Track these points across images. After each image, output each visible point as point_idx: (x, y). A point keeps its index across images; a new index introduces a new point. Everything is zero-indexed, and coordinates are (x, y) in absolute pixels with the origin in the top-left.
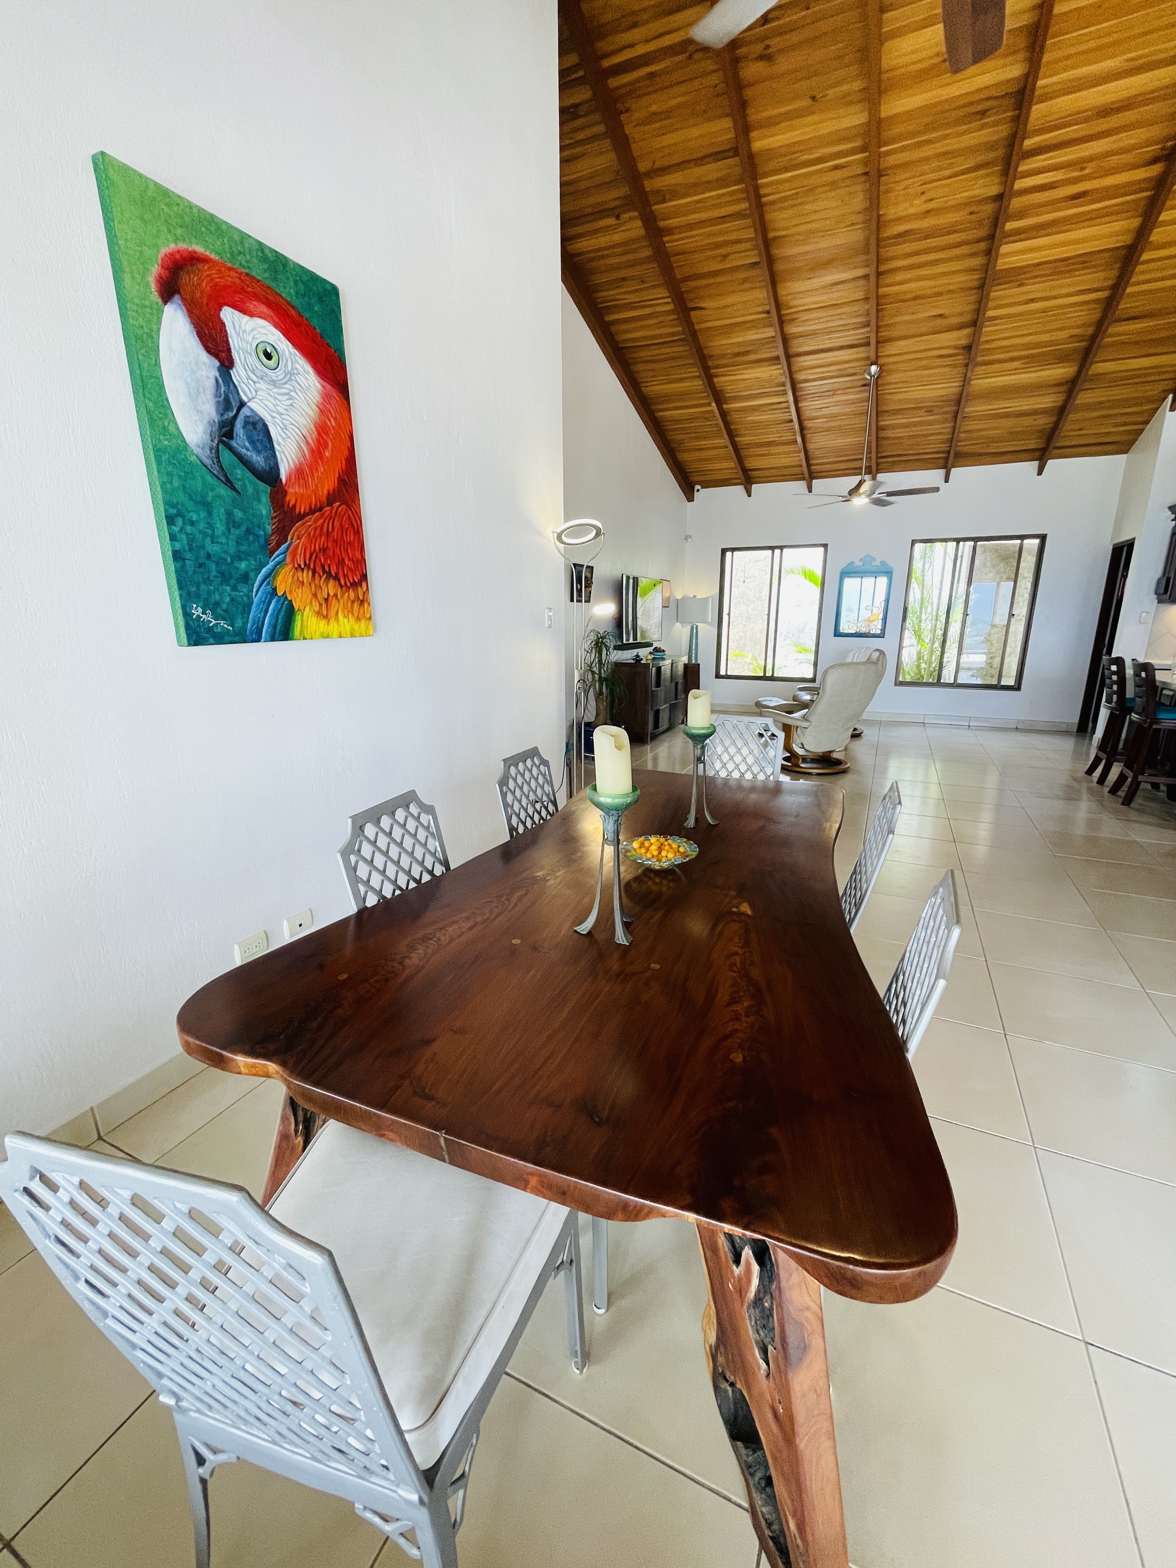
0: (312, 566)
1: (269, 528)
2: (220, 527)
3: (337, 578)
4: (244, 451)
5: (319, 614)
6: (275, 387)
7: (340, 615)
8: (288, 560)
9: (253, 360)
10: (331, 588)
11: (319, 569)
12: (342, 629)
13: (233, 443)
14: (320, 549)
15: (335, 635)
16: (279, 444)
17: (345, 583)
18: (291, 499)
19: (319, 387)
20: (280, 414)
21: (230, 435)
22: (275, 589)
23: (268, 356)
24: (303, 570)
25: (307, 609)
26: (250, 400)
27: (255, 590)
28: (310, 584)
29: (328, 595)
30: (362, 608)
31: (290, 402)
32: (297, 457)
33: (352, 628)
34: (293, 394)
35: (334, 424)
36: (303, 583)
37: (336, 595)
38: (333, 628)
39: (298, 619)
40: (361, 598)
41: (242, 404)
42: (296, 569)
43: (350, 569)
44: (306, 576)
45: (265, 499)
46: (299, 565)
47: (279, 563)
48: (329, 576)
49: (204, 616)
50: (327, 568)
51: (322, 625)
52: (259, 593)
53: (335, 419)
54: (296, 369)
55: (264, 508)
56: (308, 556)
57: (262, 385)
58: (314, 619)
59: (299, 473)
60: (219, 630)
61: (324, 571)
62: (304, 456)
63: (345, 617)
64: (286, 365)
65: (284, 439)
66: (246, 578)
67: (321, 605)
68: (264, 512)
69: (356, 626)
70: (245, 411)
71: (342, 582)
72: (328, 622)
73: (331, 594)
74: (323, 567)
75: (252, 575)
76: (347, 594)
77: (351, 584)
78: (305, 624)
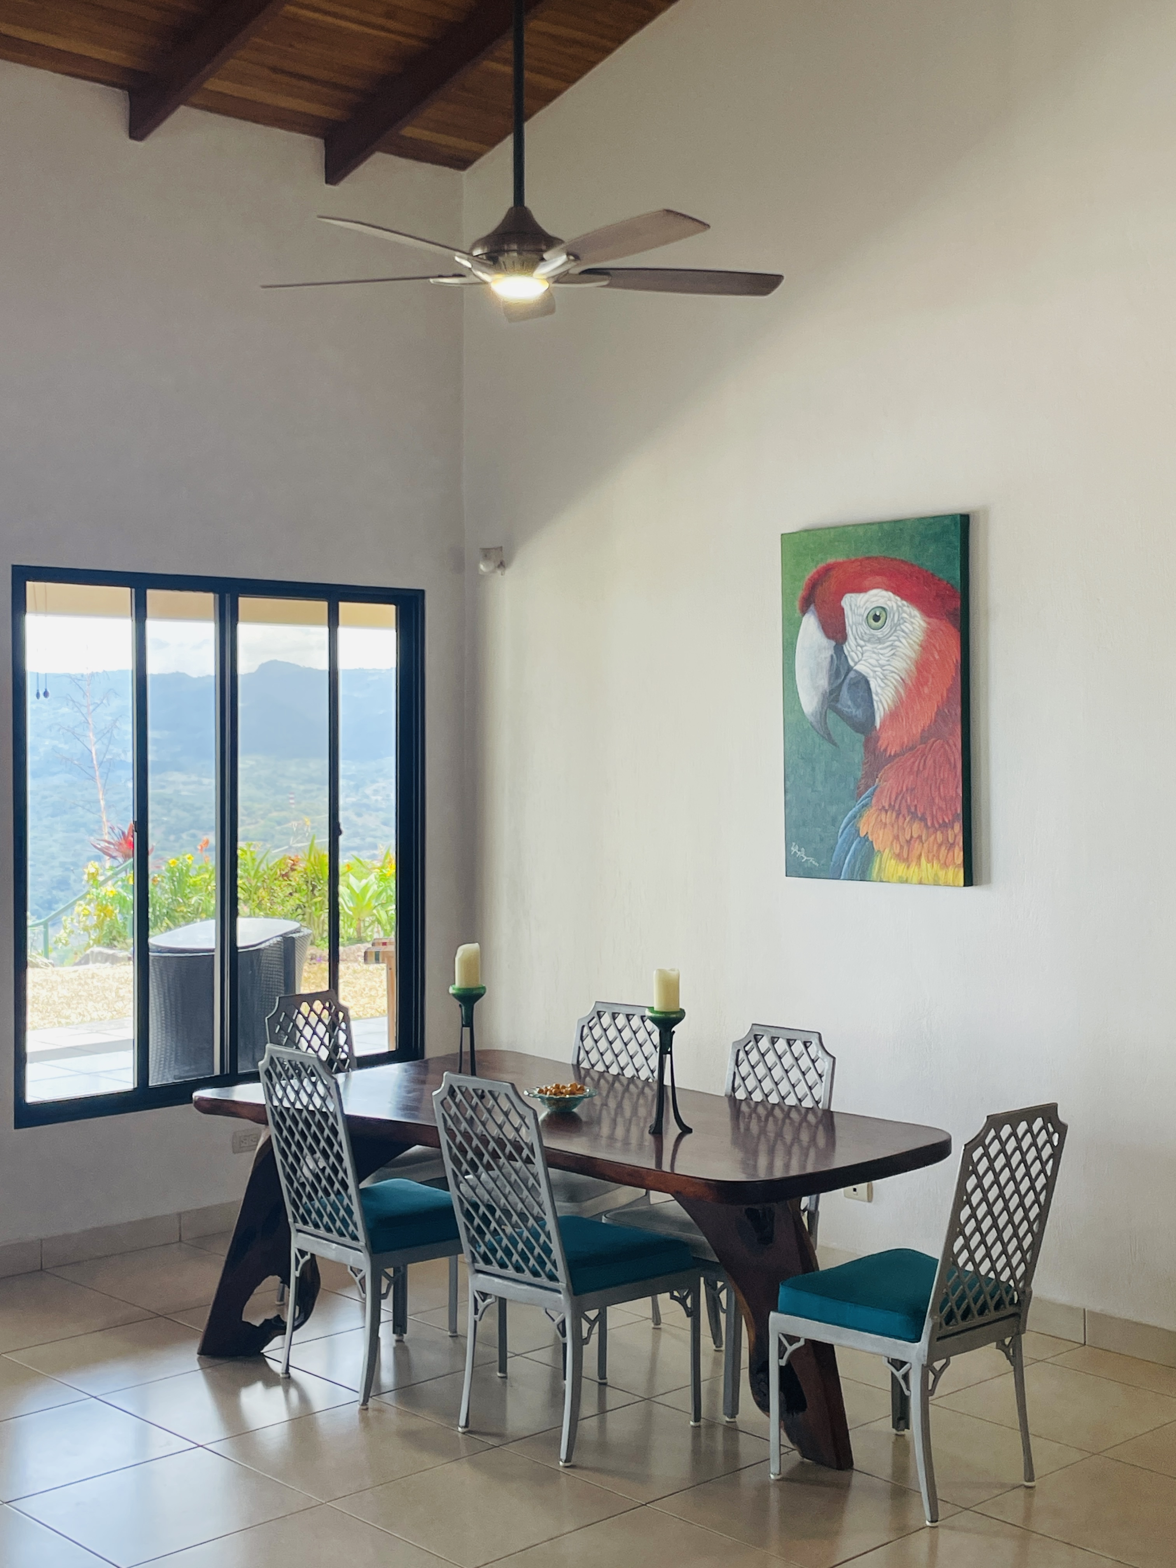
0: (897, 807)
1: (860, 774)
2: (820, 777)
3: (923, 819)
4: (846, 709)
5: (899, 857)
6: (880, 643)
7: (923, 860)
8: (874, 801)
9: (864, 628)
10: (916, 829)
11: (904, 811)
12: (924, 874)
13: (839, 706)
14: (907, 790)
15: (915, 879)
16: (877, 694)
17: (933, 823)
18: (882, 744)
19: (924, 624)
20: (882, 666)
21: (837, 700)
22: (858, 831)
23: (876, 618)
24: (886, 812)
25: (887, 851)
26: (856, 663)
27: (840, 831)
28: (893, 826)
29: (912, 837)
30: (951, 853)
31: (893, 652)
32: (893, 701)
33: (936, 875)
34: (897, 643)
35: (937, 657)
36: (886, 824)
37: (920, 837)
38: (913, 872)
39: (877, 860)
40: (951, 841)
41: (850, 669)
42: (881, 810)
43: (940, 808)
44: (888, 818)
45: (859, 748)
46: (883, 807)
47: (863, 806)
48: (914, 816)
49: (799, 853)
50: (913, 809)
51: (901, 869)
52: (844, 835)
53: (939, 652)
54: (902, 618)
55: (858, 755)
56: (893, 797)
57: (869, 647)
58: (893, 862)
59: (893, 716)
60: (809, 865)
61: (909, 812)
62: (901, 699)
63: (928, 861)
64: (893, 620)
65: (882, 688)
66: (834, 821)
67: (902, 847)
68: (856, 761)
69: (942, 874)
70: (852, 675)
71: (929, 824)
72: (908, 867)
73: (915, 835)
74: (908, 807)
75: (840, 818)
76: (933, 837)
77: (940, 826)
78: (883, 866)
